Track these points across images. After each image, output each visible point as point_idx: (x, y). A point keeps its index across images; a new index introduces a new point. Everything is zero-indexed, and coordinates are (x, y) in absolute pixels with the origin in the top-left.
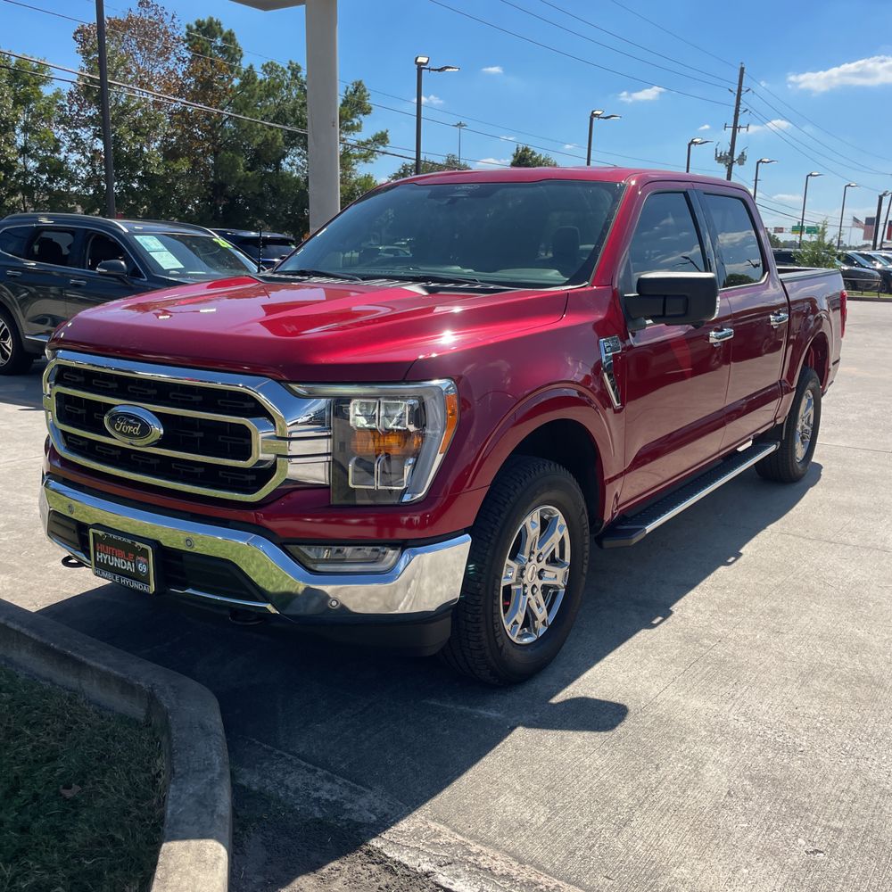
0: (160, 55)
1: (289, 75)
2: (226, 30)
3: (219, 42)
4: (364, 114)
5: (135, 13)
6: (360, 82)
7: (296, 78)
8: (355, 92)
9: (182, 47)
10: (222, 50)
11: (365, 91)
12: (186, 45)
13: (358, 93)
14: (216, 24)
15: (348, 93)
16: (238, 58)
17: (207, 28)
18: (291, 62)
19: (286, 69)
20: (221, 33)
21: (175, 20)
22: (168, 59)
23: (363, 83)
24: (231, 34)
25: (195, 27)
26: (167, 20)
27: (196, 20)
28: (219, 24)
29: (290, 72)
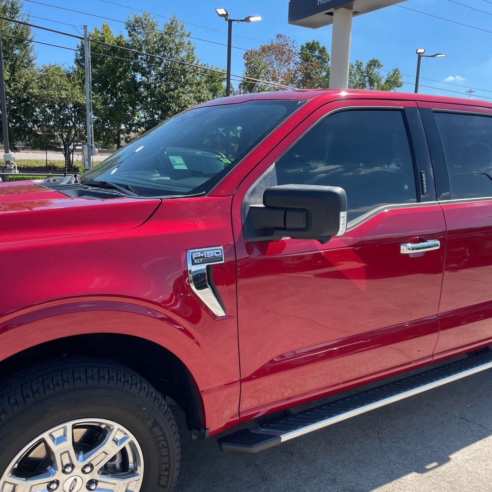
0: (286, 62)
1: (355, 68)
2: (321, 46)
3: (317, 53)
4: (398, 87)
5: (274, 42)
6: (397, 69)
7: (360, 69)
8: (394, 75)
9: (297, 57)
10: (319, 58)
11: (399, 74)
12: (299, 56)
13: (395, 75)
14: (317, 44)
15: (389, 76)
16: (327, 61)
17: (312, 46)
18: (357, 61)
19: (354, 65)
20: (319, 48)
21: (294, 44)
22: (289, 63)
23: (399, 69)
24: (324, 48)
25: (305, 46)
26: (290, 43)
27: (306, 42)
28: (318, 43)
29: (356, 67)
